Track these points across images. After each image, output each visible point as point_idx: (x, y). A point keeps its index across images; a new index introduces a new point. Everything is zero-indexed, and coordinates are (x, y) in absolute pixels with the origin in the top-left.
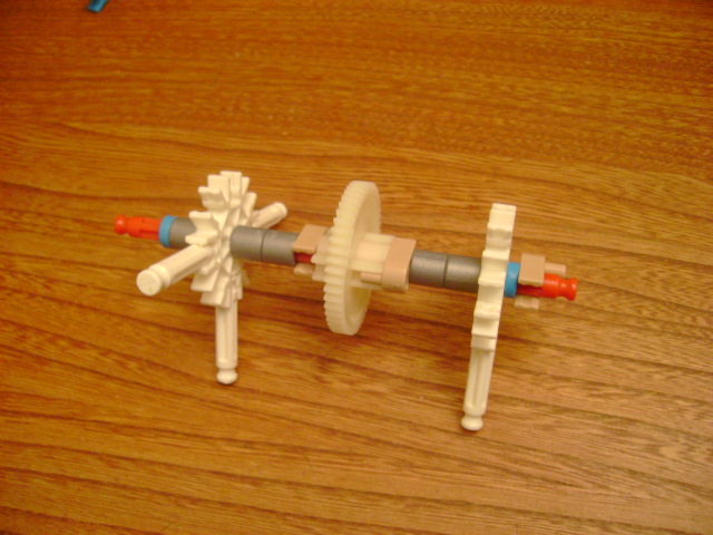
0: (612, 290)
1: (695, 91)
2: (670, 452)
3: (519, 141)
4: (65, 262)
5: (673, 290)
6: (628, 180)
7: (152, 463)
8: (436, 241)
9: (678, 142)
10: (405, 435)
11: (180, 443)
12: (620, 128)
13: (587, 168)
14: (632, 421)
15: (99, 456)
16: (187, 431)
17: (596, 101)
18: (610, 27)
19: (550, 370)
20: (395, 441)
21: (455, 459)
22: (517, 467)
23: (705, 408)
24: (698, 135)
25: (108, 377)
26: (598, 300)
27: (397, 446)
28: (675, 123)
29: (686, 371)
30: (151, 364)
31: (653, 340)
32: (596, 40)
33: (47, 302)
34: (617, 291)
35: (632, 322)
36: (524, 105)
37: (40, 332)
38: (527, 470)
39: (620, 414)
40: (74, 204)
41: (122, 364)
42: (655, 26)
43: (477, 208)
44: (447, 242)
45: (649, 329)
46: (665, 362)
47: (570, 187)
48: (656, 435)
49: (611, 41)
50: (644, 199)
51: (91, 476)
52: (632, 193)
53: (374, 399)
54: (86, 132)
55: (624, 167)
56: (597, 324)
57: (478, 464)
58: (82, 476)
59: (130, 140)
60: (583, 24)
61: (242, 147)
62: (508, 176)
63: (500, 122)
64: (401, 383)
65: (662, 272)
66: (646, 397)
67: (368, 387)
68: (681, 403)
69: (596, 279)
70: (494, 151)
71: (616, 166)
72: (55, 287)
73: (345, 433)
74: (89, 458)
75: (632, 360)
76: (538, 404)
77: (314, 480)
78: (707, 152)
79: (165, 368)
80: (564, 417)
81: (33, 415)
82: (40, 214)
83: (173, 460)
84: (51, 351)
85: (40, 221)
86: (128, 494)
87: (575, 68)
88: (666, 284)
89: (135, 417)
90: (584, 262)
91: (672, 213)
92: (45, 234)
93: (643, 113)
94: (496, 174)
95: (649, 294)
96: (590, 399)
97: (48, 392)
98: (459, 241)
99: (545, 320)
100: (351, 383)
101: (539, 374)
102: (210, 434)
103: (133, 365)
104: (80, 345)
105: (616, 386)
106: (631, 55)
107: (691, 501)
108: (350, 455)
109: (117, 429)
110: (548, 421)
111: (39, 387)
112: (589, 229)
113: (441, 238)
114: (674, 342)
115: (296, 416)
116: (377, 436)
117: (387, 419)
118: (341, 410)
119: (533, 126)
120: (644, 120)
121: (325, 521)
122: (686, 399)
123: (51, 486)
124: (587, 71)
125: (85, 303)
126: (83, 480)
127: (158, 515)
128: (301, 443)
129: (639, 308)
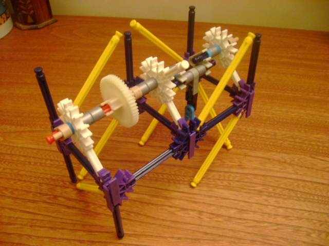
0: (287, 189)
1: (302, 131)
2: (314, 235)
3: (251, 145)
5: (306, 189)
6: (287, 157)
8: (230, 175)
9: (300, 146)
10: (231, 234)
11: (154, 239)
12: (281, 142)
13: (273, 153)
14: (301, 227)
16: (156, 235)
17: (273, 134)
18: (273, 112)
19: (273, 213)
20: (228, 236)
21: (249, 240)
22: (268, 242)
23: (322, 223)
24: (305, 144)
26: (284, 192)
27: (229, 237)
28: (298, 140)
29: (314, 212)
30: (139, 214)
31: (302, 203)
32: (269, 115)
34: (289, 190)
35: (295, 198)
36: (250, 135)
37: (94, 204)
38: (272, 242)
39: (296, 225)
41: (128, 214)
42: (287, 112)
43: (241, 165)
44: (233, 176)
45: (301, 200)
46: (307, 209)
47: (269, 159)
48: (309, 231)
49: (274, 116)
50: (292, 162)
52: (288, 161)
53: (219, 223)
55: (285, 153)
56: (285, 199)
57: (255, 241)
60: (265, 110)
61: (160, 145)
62: (250, 156)
63: (244, 140)
64: (227, 218)
65: (302, 184)
66: (303, 220)
67: (216, 219)
68: (314, 221)
69: (282, 186)
70: (243, 148)
71: (282, 153)
73: (211, 234)
75: (297, 209)
76: (271, 223)
78: (309, 149)
79: (145, 215)
80: (280, 226)
81: (97, 232)
84: (100, 210)
87: (265, 124)
88: (304, 187)
89: (136, 231)
90: (278, 181)
91: (301, 167)
93: (288, 137)
94: (246, 155)
95: (299, 190)
96: (287, 221)
97: (101, 224)
98: (237, 175)
99: (269, 198)
100: (210, 218)
101: (269, 214)
102: (165, 236)
103: (132, 215)
105: (294, 217)
106: (281, 120)
108: (214, 240)
110: (275, 228)
111: (97, 222)
112: (277, 172)
113: (232, 174)
114: (309, 204)
115: (194, 229)
116: (222, 234)
117: (224, 229)
118: (209, 227)
119: (255, 141)
120: (288, 139)
122: (316, 220)
124: (268, 125)
128: (197, 237)
129: (296, 194)
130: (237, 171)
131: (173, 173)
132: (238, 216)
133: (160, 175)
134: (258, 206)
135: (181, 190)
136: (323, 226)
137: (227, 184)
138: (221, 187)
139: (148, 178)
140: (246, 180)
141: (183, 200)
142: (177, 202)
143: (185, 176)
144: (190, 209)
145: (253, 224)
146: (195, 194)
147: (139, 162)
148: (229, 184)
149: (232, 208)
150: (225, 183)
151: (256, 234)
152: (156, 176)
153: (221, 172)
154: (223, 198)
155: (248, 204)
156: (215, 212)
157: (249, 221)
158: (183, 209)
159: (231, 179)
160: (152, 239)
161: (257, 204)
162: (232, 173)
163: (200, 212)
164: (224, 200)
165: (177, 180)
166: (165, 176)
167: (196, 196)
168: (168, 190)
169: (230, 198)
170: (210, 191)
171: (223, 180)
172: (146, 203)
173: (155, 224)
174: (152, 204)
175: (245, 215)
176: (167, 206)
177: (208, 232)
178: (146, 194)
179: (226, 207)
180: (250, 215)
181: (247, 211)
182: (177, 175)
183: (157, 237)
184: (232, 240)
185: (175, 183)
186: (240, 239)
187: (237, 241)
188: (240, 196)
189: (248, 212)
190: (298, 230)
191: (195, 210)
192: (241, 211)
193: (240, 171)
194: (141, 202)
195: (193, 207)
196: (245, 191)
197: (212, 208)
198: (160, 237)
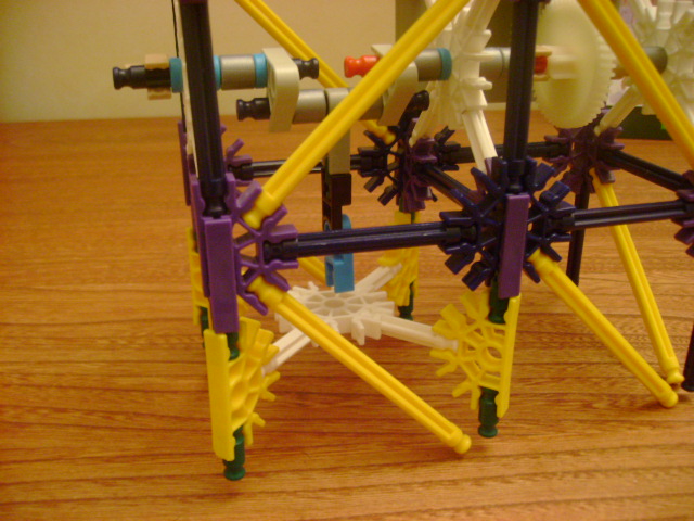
2: (601, 405)
4: (40, 363)
5: (559, 327)
7: (150, 478)
10: (387, 426)
11: (178, 460)
14: (563, 394)
15: (94, 481)
16: (182, 451)
23: (613, 380)
25: (94, 427)
29: (589, 364)
31: (554, 352)
33: (23, 388)
35: (538, 345)
37: (16, 407)
39: (553, 391)
40: (46, 329)
41: (109, 417)
45: (552, 347)
46: (572, 361)
48: (586, 398)
51: (88, 496)
53: (353, 410)
54: (51, 290)
58: (75, 497)
59: (95, 292)
65: (547, 320)
66: (566, 381)
67: (345, 404)
68: (595, 380)
72: (30, 378)
74: (82, 484)
75: (548, 364)
77: (316, 465)
79: (153, 415)
81: (15, 462)
82: (12, 338)
83: (172, 473)
84: (32, 418)
85: (10, 341)
86: (129, 502)
88: (553, 325)
92: (17, 348)
95: (543, 330)
97: (33, 444)
100: (329, 403)
103: (120, 417)
104: (64, 411)
105: (543, 378)
107: (630, 428)
108: (344, 445)
109: (109, 460)
111: (18, 443)
114: (572, 351)
116: (364, 431)
121: (335, 490)
122: (597, 377)
123: (39, 510)
125: (64, 385)
126: (78, 500)
127: (163, 512)
128: (297, 445)
129: (540, 339)
136: (618, 386)
147: (145, 320)
152: (187, 341)
160: (173, 460)
173: (181, 430)
174: (175, 392)
177: (325, 430)
178: (158, 376)
183: (186, 455)
184: (392, 438)
190: (559, 401)
194: (146, 392)
198: (193, 454)
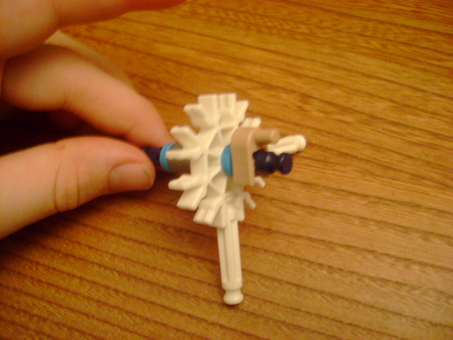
130: (407, 23)
131: (261, 11)
132: (392, 116)
133: (231, 13)
134: (444, 102)
135: (271, 47)
137: (379, 47)
138: (364, 50)
139: (204, 17)
140: (425, 44)
141: (271, 67)
142: (255, 71)
143: (285, 20)
144: (282, 88)
145: (427, 139)
146: (299, 58)
148: (385, 46)
149: (382, 98)
150: (375, 44)
151: (428, 163)
153: (368, 20)
154: (364, 75)
155: (420, 94)
156: (340, 101)
157: (417, 133)
158: (267, 86)
159: (390, 37)
161: (442, 96)
162: (395, 25)
163: (305, 97)
164: (366, 79)
165: (267, 27)
166: (241, 16)
167: (301, 63)
168: (241, 44)
169: (380, 76)
170: (337, 55)
171: (370, 37)
172: (187, 65)
175: (410, 117)
176: (232, 75)
179: (369, 94)
180: (421, 119)
181: (417, 109)
182: (268, 17)
185: (260, 31)
186: (387, 168)
187: (378, 171)
188: (406, 75)
189: (418, 112)
191: (293, 92)
192: (403, 107)
193: (415, 23)
195: (291, 83)
196: (419, 66)
197: (336, 91)
